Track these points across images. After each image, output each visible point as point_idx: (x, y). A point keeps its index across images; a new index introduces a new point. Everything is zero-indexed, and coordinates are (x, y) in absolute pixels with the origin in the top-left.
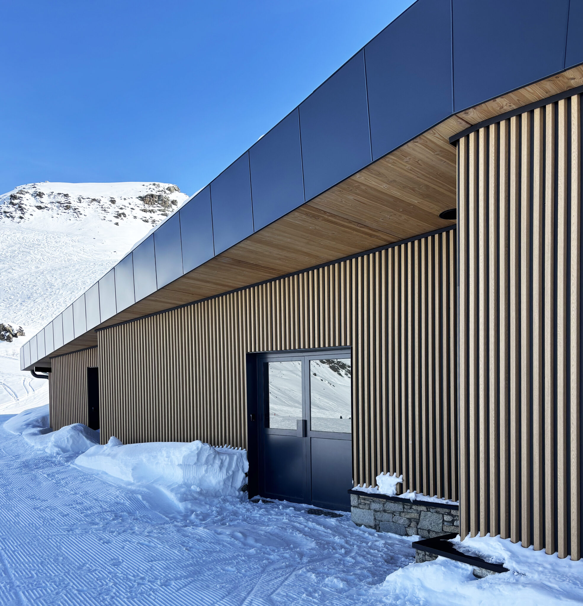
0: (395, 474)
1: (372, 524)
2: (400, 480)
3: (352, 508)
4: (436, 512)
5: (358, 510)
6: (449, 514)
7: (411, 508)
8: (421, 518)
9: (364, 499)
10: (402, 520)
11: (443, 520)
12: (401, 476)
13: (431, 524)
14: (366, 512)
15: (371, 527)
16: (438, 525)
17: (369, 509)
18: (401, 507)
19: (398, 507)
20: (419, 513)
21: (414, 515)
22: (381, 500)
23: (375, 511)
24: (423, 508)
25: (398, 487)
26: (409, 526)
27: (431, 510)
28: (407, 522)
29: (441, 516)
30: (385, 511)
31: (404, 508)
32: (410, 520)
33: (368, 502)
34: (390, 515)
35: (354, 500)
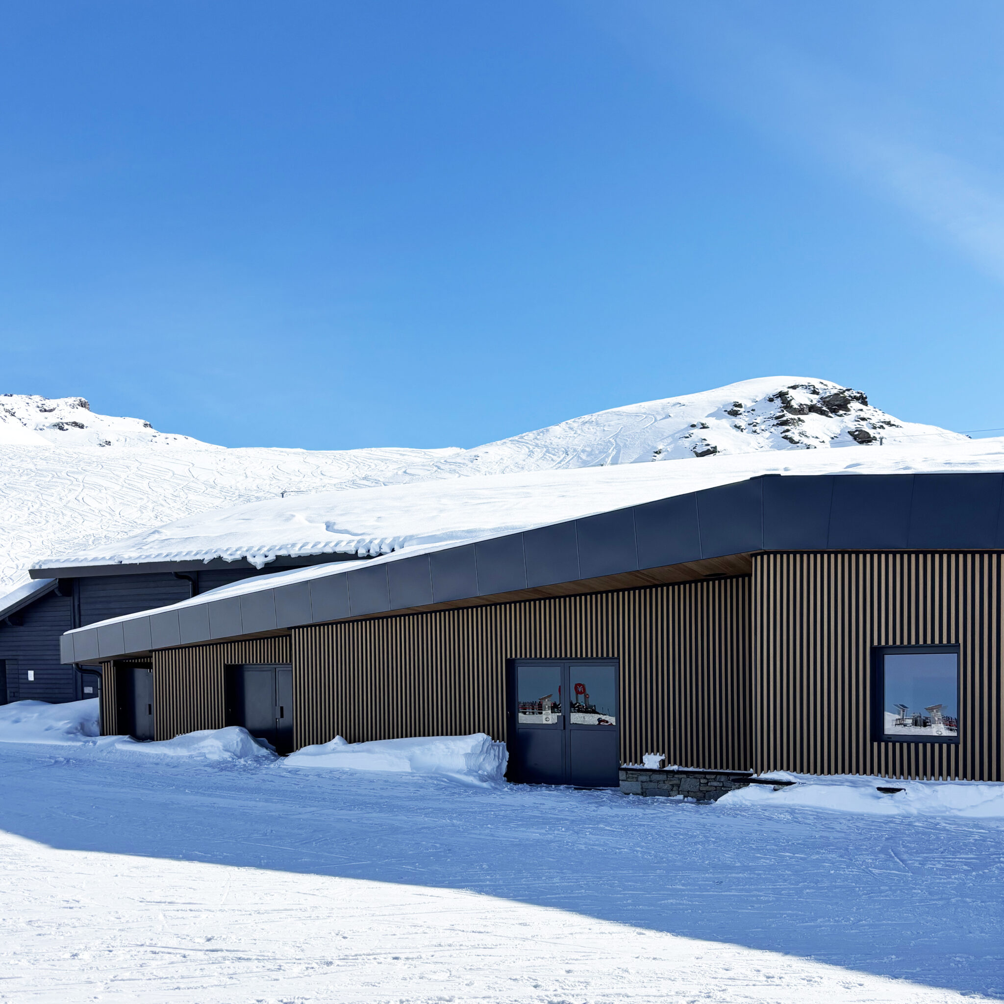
0: (658, 753)
1: (639, 792)
2: (663, 757)
3: (620, 782)
4: (694, 778)
5: (626, 782)
6: (705, 778)
7: (673, 777)
8: (682, 783)
9: (632, 774)
10: (666, 786)
11: (700, 783)
12: (664, 755)
13: (690, 787)
14: (634, 783)
15: (638, 794)
16: (696, 786)
17: (637, 781)
18: (665, 776)
19: (662, 777)
20: (680, 780)
21: (676, 782)
22: (648, 773)
23: (642, 782)
24: (684, 776)
25: (661, 762)
26: (672, 790)
27: (690, 777)
28: (670, 787)
29: (698, 780)
30: (651, 781)
31: (667, 777)
32: (673, 785)
33: (636, 776)
34: (656, 784)
35: (622, 776)
